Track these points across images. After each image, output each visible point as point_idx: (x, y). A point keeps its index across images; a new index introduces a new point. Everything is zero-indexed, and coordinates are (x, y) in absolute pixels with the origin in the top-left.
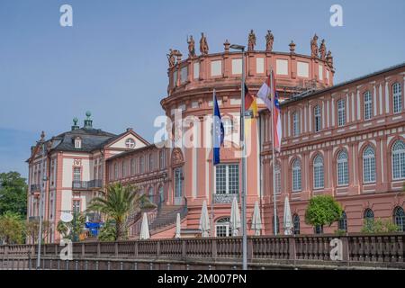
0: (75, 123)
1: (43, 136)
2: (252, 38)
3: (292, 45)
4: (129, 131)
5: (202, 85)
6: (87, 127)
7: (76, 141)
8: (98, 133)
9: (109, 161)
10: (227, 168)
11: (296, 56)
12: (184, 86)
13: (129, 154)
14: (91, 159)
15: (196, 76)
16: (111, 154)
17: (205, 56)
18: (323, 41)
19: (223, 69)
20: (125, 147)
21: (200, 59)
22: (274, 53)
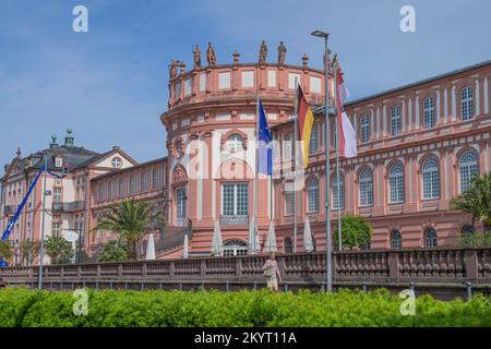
0: (54, 140)
1: (19, 153)
2: (264, 49)
3: (305, 59)
4: (115, 150)
5: (209, 98)
6: (69, 145)
7: (57, 159)
8: (80, 151)
9: (94, 181)
10: (236, 188)
11: (309, 70)
12: (188, 99)
13: (116, 174)
14: (74, 178)
15: (203, 88)
16: (95, 173)
17: (212, 67)
18: (336, 56)
19: (232, 82)
20: (111, 166)
21: (207, 71)
22: (287, 67)
